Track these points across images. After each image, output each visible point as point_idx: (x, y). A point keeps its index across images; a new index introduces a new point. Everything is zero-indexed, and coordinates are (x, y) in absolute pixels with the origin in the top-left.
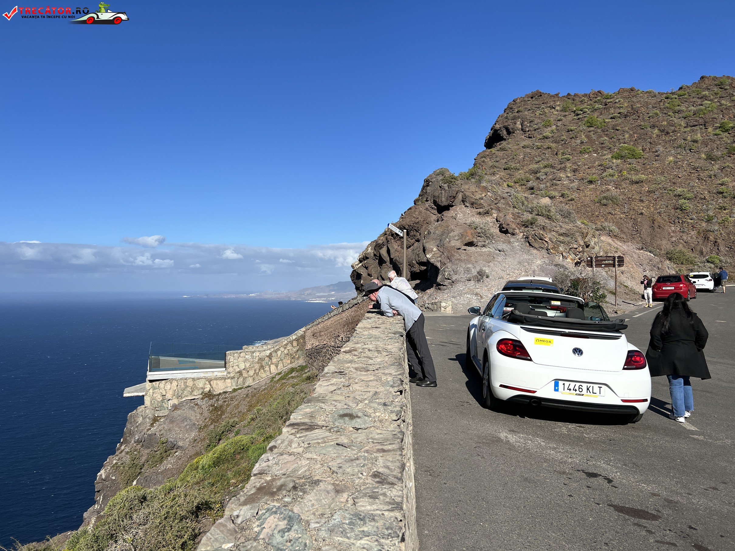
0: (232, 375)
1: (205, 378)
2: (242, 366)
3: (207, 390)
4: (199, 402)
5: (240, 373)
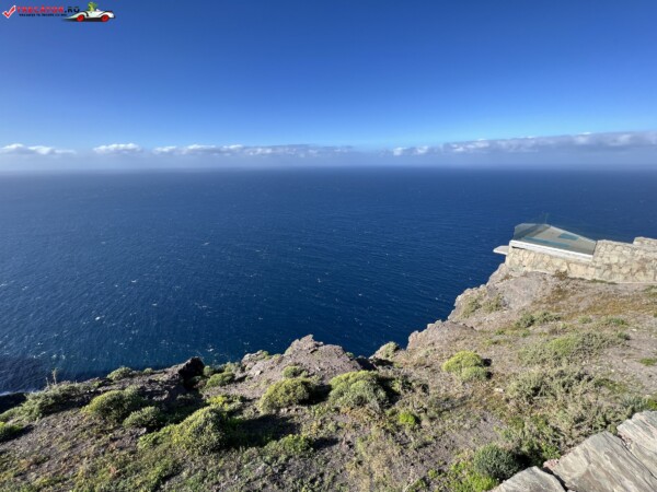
2: (614, 260)
3: (563, 270)
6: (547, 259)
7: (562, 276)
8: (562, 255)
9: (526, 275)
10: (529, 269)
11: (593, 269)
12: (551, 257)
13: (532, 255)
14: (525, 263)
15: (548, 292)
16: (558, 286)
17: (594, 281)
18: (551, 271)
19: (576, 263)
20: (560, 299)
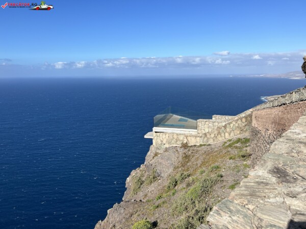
0: (200, 135)
1: (184, 134)
2: (207, 130)
3: (185, 142)
4: (178, 149)
5: (205, 134)
6: (175, 137)
7: (185, 146)
8: (183, 132)
9: (166, 150)
10: (167, 146)
11: (199, 138)
12: (177, 134)
13: (167, 135)
14: (164, 142)
15: (180, 159)
16: (185, 154)
17: (201, 145)
18: (179, 144)
19: (190, 136)
20: (187, 162)
